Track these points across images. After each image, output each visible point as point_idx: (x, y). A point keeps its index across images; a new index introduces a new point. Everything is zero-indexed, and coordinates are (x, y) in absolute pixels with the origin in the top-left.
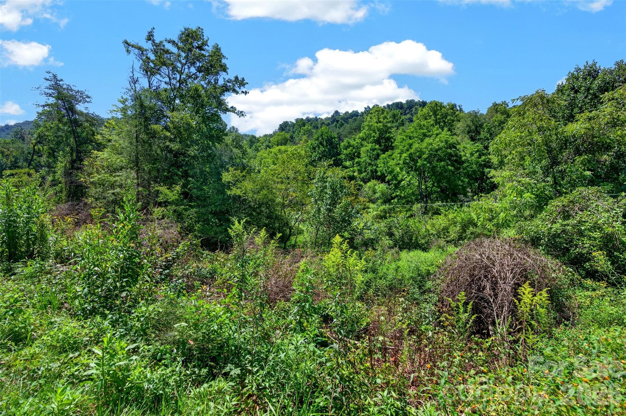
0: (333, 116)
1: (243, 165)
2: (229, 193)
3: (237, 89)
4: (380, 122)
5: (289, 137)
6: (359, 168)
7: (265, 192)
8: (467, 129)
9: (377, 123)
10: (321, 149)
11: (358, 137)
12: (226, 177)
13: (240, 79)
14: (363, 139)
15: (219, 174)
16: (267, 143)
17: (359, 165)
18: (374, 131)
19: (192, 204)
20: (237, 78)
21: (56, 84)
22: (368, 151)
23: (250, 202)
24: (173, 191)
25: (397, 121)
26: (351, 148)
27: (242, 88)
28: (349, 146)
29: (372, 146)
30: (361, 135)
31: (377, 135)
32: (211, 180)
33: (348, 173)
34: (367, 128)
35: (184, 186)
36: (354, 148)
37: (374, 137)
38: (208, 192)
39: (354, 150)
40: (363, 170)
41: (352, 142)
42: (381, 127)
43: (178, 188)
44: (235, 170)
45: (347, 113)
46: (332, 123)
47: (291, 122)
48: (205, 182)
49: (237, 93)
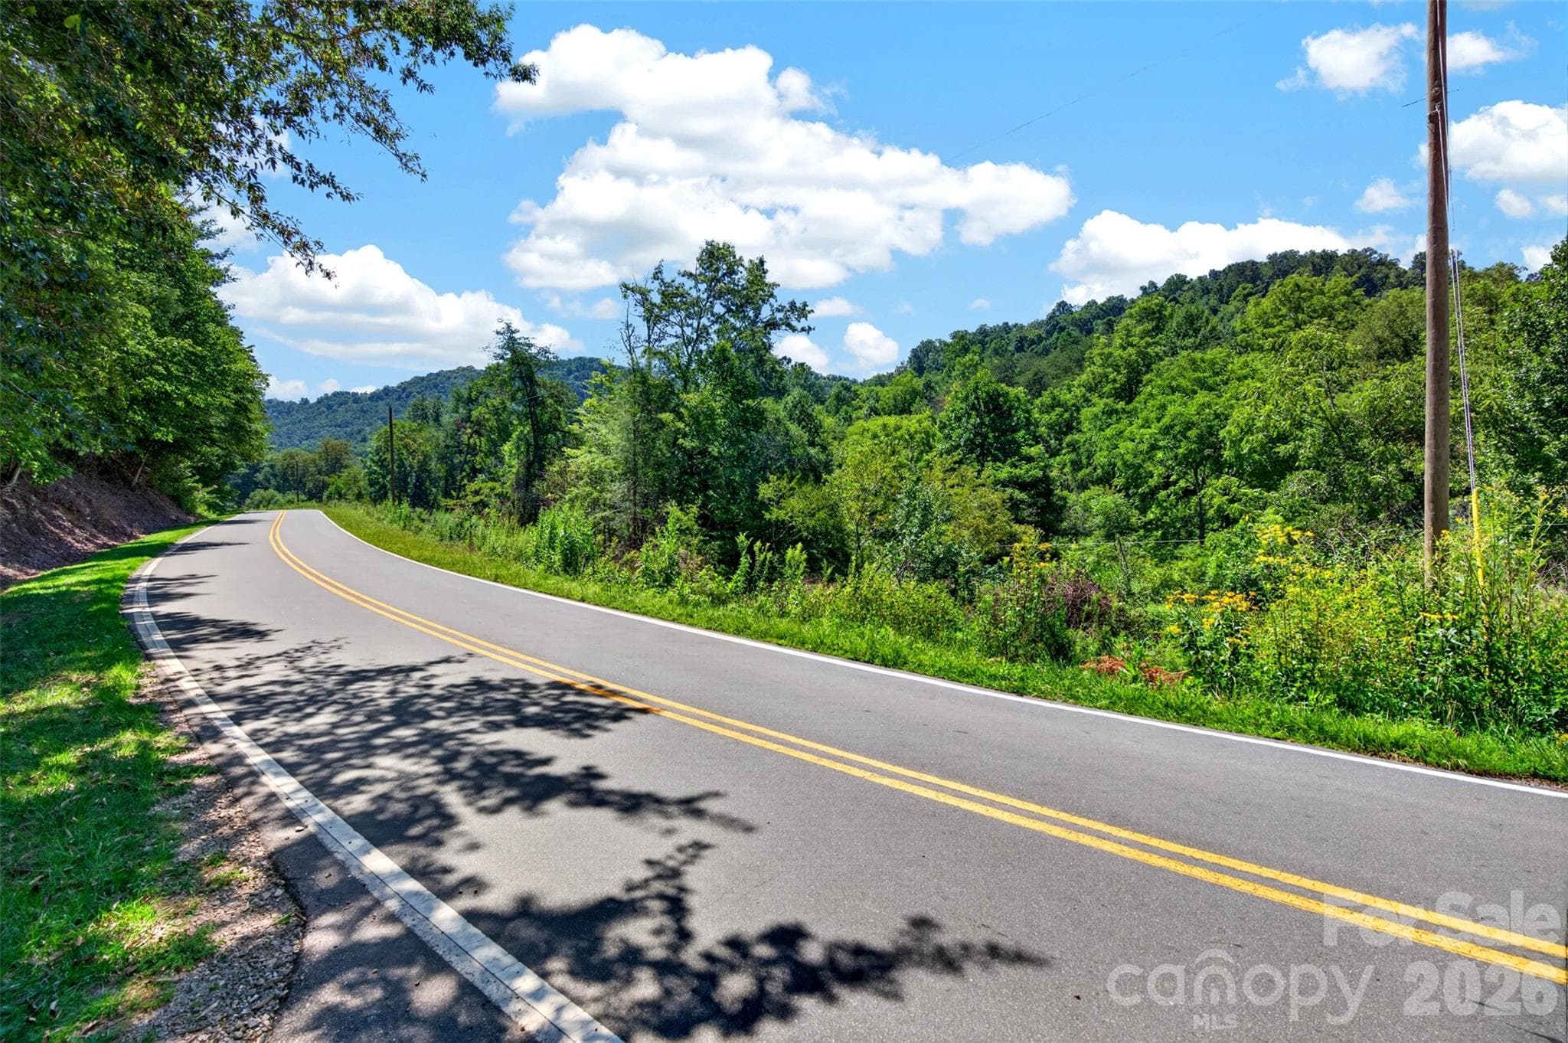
0: (1051, 317)
1: (810, 459)
2: (767, 516)
3: (794, 323)
4: (1132, 345)
5: (921, 387)
6: (1073, 456)
7: (822, 514)
8: (1375, 346)
9: (1125, 349)
10: (972, 421)
11: (1075, 383)
12: (765, 491)
13: (798, 305)
14: (1091, 389)
15: (754, 488)
16: (872, 402)
17: (1074, 450)
18: (1117, 368)
19: (714, 534)
20: (793, 304)
21: (511, 338)
22: (1096, 416)
23: (800, 531)
24: (687, 514)
25: (1197, 331)
26: (1058, 410)
27: (803, 320)
28: (1056, 403)
29: (1106, 404)
30: (1084, 377)
31: (1121, 379)
32: (743, 494)
33: (1032, 472)
34: (1098, 360)
35: (703, 506)
36: (1066, 411)
37: (1115, 381)
38: (738, 515)
39: (1066, 415)
40: (1084, 461)
41: (1066, 397)
42: (1134, 357)
43: (694, 509)
44: (778, 479)
45: (1092, 304)
46: (1050, 333)
47: (940, 342)
48: (734, 499)
49: (794, 329)
